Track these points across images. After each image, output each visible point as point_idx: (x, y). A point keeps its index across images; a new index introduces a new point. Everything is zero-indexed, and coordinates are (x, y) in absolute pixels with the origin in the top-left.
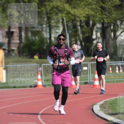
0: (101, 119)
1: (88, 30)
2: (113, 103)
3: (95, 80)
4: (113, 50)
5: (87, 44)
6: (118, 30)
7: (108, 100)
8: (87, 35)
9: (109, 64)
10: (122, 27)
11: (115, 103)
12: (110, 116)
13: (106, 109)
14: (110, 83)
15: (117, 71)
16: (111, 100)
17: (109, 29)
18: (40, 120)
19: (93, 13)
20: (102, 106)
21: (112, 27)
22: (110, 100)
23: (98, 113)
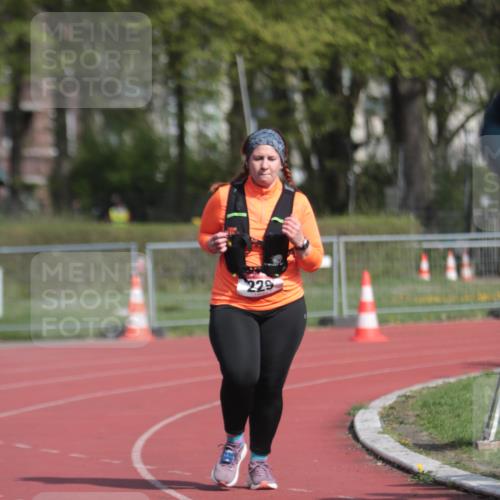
0: (388, 467)
1: (333, 107)
2: (434, 404)
3: (361, 307)
4: (433, 187)
5: (329, 164)
6: (452, 108)
7: (415, 392)
8: (329, 127)
9: (415, 246)
10: (473, 94)
11: (443, 401)
12: (420, 453)
13: (408, 426)
14: (424, 323)
15: (452, 275)
16: (425, 392)
17: (418, 104)
18: (139, 470)
19: (352, 38)
20: (388, 416)
21: (431, 97)
22: (423, 389)
23: (373, 441)
